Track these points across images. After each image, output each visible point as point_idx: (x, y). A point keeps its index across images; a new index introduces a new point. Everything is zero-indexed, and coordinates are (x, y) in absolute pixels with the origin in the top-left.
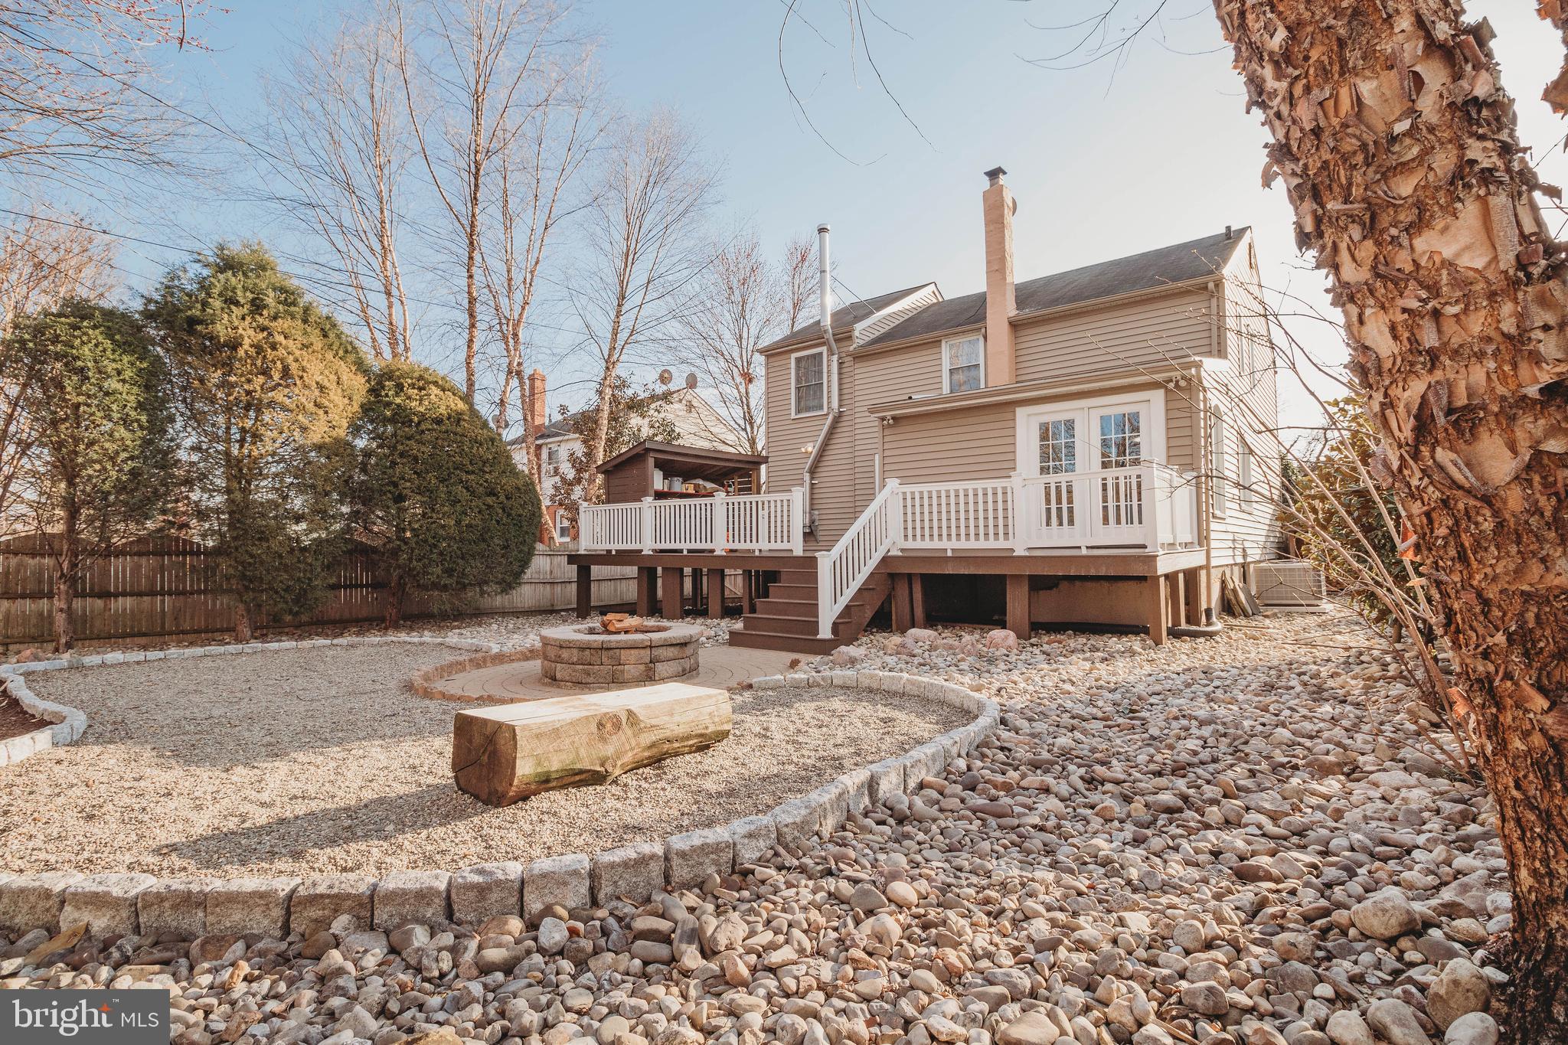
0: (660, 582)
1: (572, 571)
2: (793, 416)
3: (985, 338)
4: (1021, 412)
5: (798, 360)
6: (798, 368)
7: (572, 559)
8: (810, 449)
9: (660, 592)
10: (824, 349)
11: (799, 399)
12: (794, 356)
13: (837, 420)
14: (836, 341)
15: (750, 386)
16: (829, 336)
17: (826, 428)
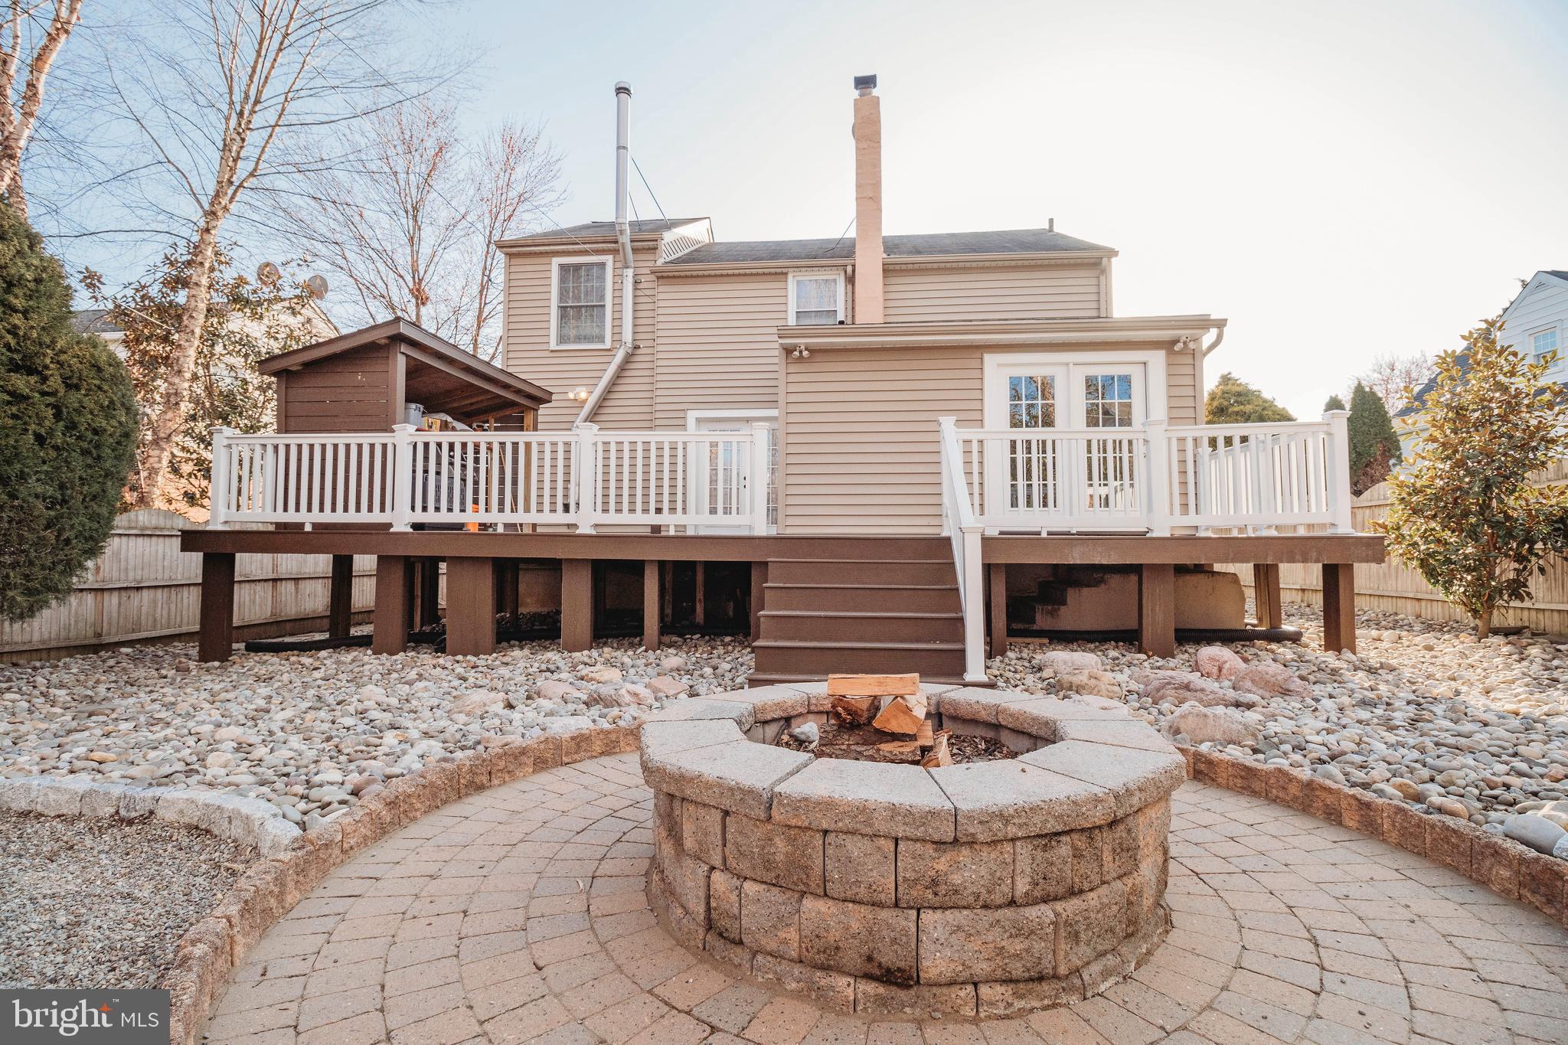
0: (443, 582)
1: (192, 564)
2: (553, 346)
3: (851, 280)
4: (991, 360)
5: (562, 267)
6: (563, 280)
7: (191, 539)
8: (583, 395)
9: (442, 602)
10: (608, 259)
11: (561, 326)
12: (556, 261)
13: (628, 360)
14: (635, 250)
15: (423, 310)
16: (625, 239)
17: (612, 369)
